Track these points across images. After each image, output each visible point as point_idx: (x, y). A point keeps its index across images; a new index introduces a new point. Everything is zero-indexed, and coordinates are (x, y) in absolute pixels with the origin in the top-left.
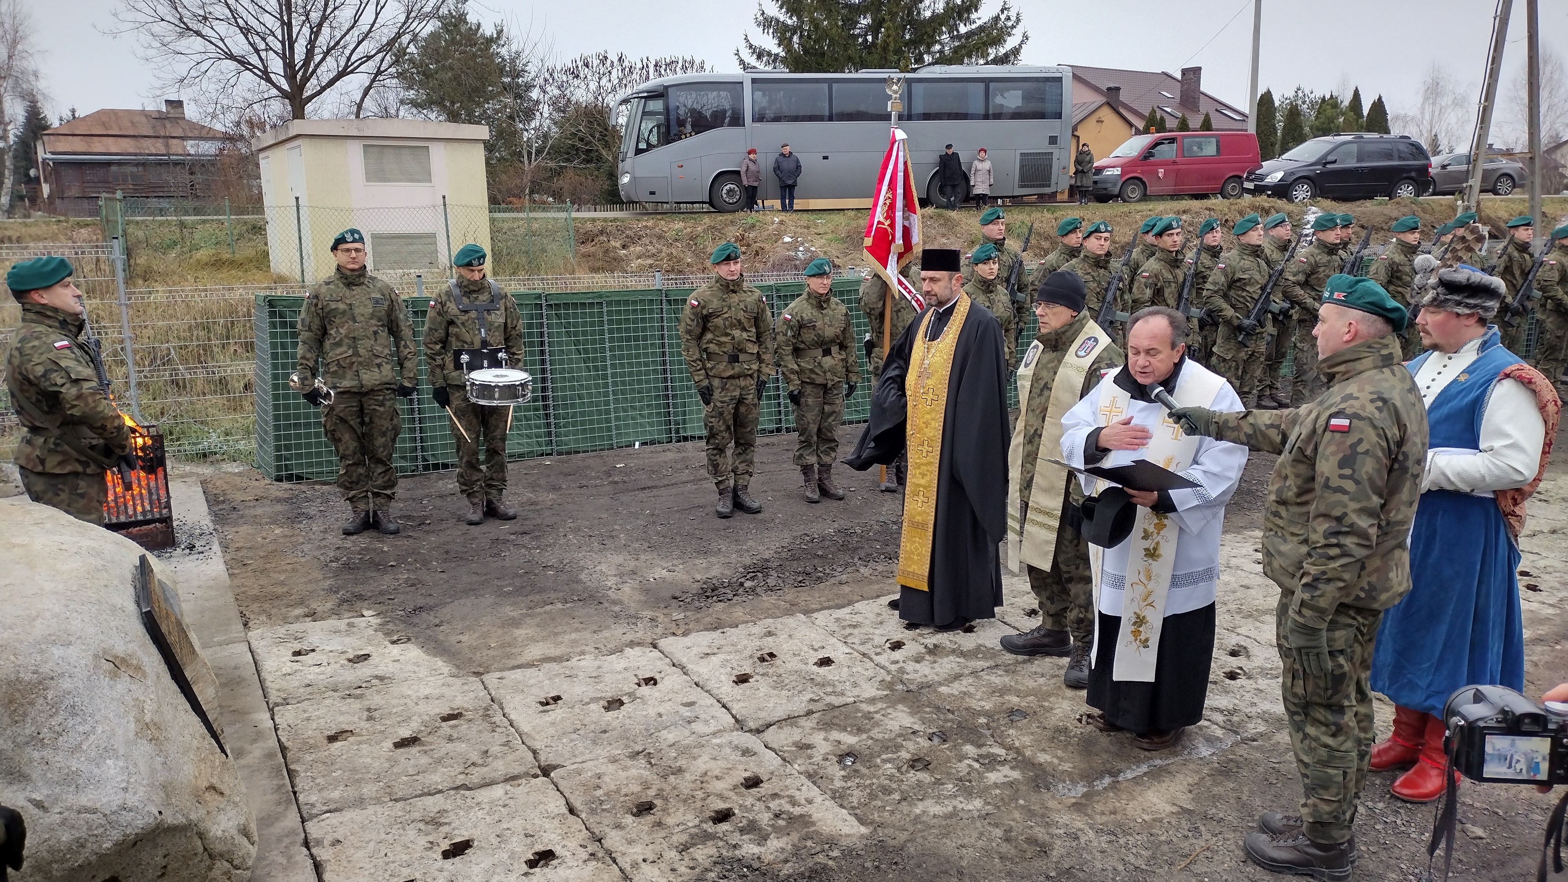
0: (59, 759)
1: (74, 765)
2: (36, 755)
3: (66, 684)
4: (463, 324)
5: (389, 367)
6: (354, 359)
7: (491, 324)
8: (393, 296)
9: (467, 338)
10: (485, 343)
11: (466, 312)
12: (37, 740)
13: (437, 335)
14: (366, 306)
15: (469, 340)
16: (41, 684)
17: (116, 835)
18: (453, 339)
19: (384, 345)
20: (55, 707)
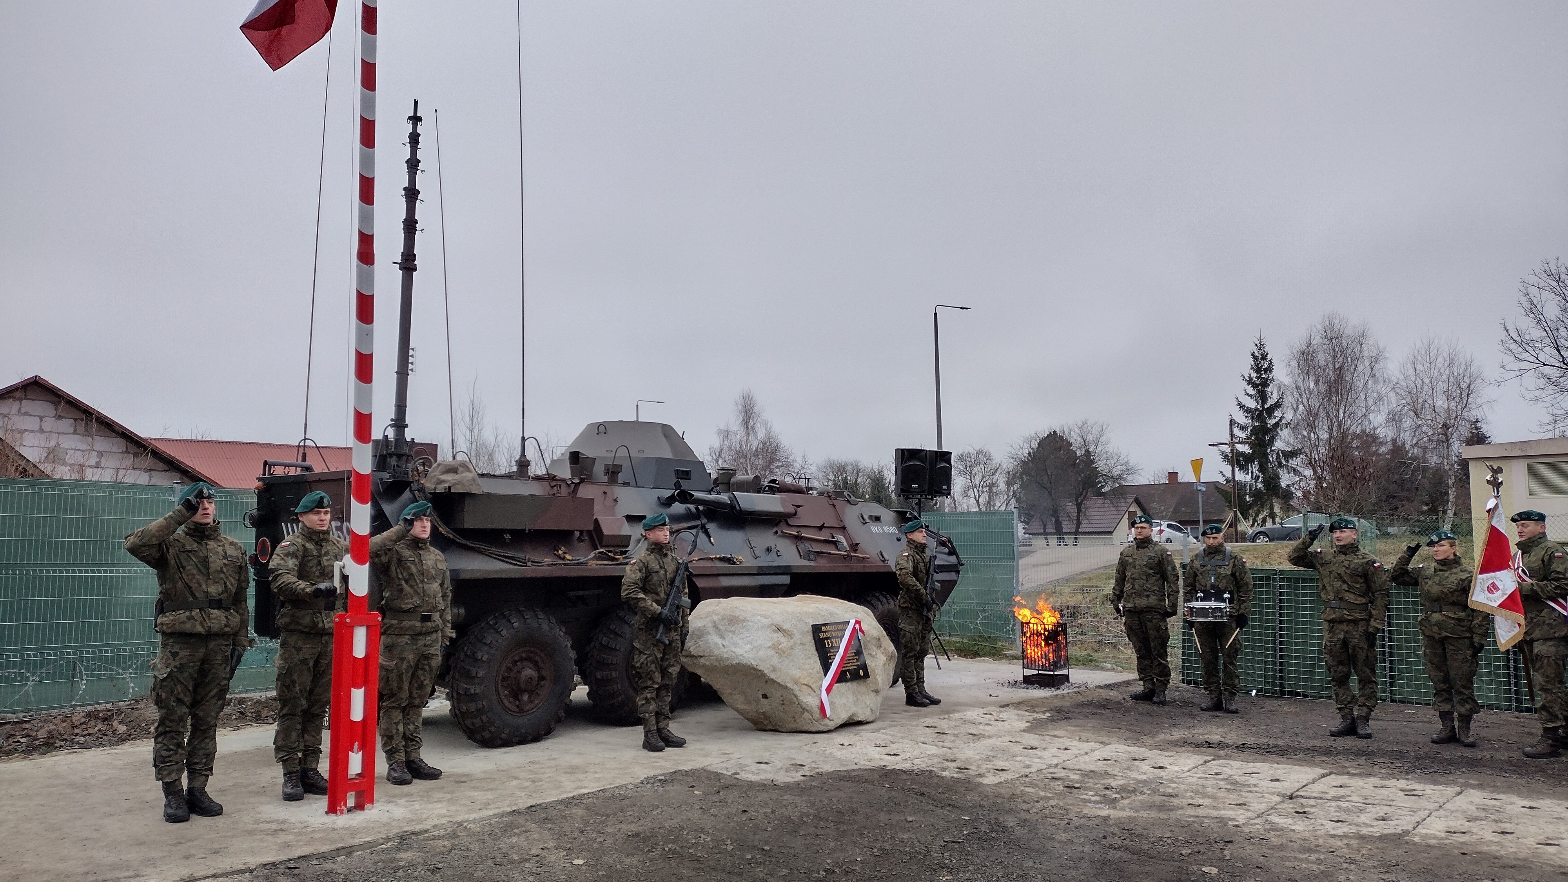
0: (736, 639)
1: (738, 642)
2: (731, 635)
3: (750, 624)
4: (1201, 574)
5: (1154, 598)
6: (1133, 591)
7: (1220, 574)
8: (1164, 555)
9: (1203, 582)
10: (1213, 587)
11: (1204, 566)
12: (733, 632)
13: (1189, 581)
14: (1142, 560)
15: (1204, 584)
16: (745, 620)
17: (737, 661)
18: (1197, 584)
19: (1153, 584)
20: (744, 627)
